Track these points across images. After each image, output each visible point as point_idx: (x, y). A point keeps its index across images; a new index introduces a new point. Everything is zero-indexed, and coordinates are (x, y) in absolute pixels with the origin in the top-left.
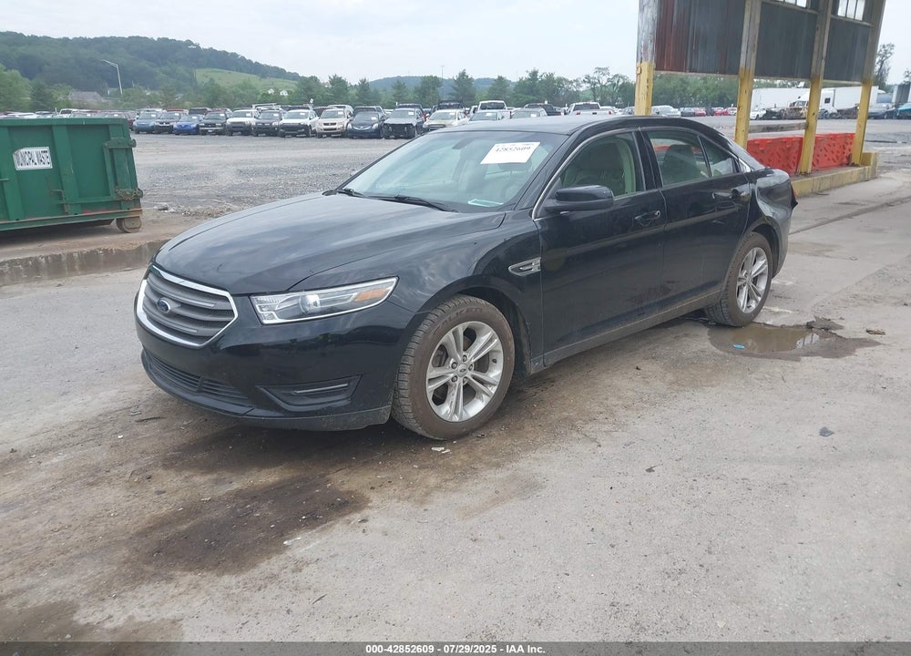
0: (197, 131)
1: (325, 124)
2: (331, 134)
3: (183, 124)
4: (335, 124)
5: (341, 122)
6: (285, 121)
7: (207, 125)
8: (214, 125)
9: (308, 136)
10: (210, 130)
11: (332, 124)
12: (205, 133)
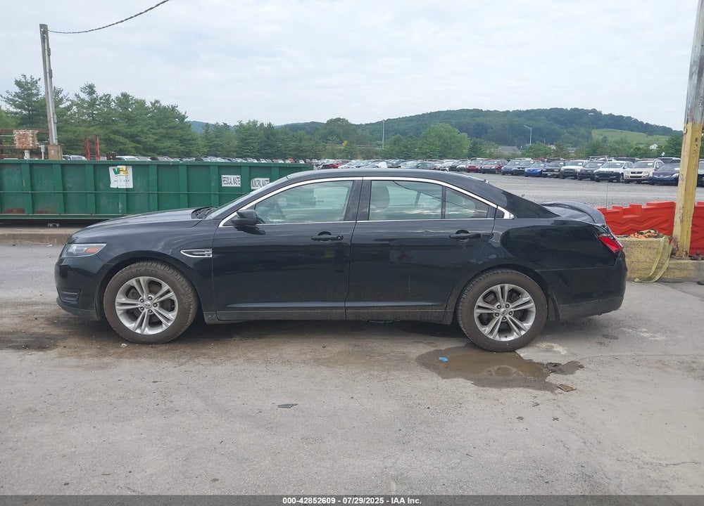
0: (540, 175)
1: (632, 173)
2: (638, 181)
3: (531, 169)
4: (641, 173)
5: (648, 172)
6: (601, 169)
7: (548, 170)
8: (552, 171)
9: (618, 182)
10: (549, 174)
11: (639, 173)
12: (546, 176)
